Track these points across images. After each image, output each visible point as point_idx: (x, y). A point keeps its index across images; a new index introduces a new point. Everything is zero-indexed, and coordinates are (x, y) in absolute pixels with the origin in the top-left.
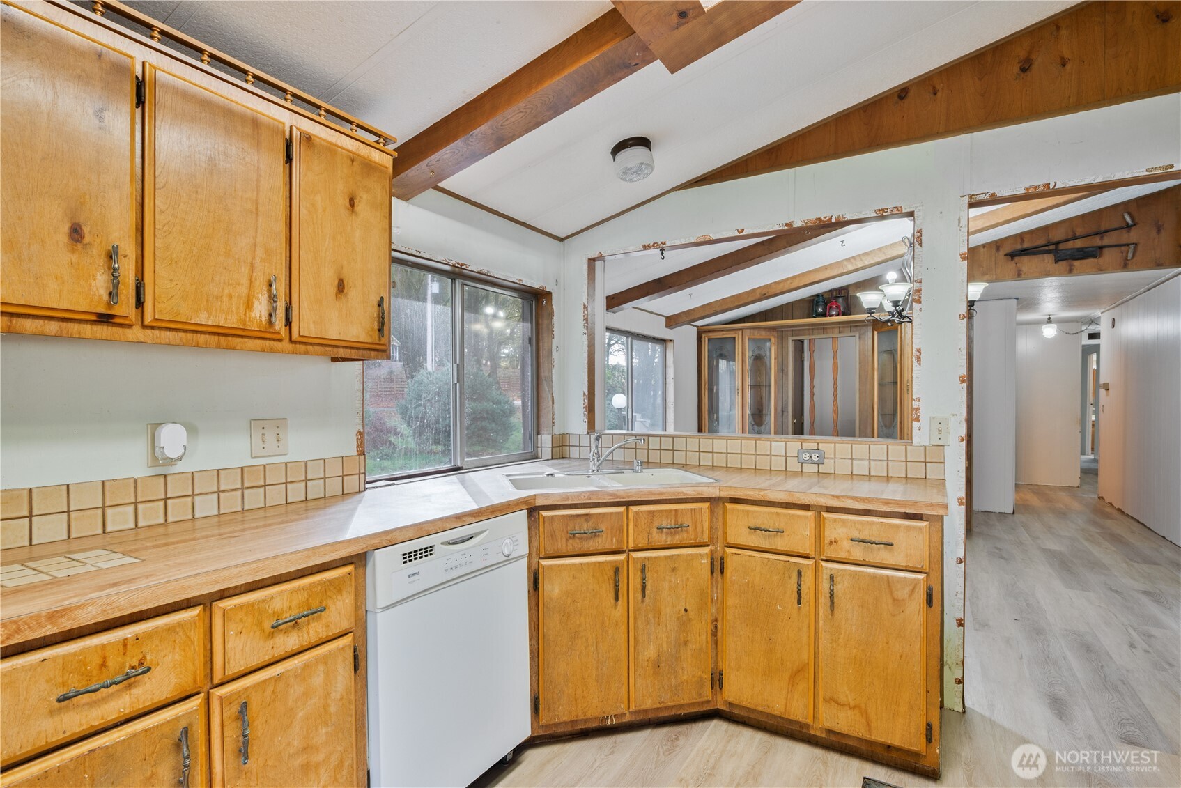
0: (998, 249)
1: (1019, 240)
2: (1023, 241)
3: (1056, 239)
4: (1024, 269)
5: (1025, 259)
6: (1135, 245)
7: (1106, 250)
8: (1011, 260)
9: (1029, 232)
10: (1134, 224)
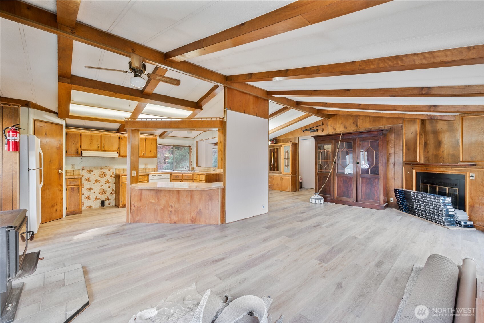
2: (305, 128)
4: (306, 134)
6: (323, 129)
7: (319, 130)
8: (303, 132)
9: (307, 126)
10: (323, 124)
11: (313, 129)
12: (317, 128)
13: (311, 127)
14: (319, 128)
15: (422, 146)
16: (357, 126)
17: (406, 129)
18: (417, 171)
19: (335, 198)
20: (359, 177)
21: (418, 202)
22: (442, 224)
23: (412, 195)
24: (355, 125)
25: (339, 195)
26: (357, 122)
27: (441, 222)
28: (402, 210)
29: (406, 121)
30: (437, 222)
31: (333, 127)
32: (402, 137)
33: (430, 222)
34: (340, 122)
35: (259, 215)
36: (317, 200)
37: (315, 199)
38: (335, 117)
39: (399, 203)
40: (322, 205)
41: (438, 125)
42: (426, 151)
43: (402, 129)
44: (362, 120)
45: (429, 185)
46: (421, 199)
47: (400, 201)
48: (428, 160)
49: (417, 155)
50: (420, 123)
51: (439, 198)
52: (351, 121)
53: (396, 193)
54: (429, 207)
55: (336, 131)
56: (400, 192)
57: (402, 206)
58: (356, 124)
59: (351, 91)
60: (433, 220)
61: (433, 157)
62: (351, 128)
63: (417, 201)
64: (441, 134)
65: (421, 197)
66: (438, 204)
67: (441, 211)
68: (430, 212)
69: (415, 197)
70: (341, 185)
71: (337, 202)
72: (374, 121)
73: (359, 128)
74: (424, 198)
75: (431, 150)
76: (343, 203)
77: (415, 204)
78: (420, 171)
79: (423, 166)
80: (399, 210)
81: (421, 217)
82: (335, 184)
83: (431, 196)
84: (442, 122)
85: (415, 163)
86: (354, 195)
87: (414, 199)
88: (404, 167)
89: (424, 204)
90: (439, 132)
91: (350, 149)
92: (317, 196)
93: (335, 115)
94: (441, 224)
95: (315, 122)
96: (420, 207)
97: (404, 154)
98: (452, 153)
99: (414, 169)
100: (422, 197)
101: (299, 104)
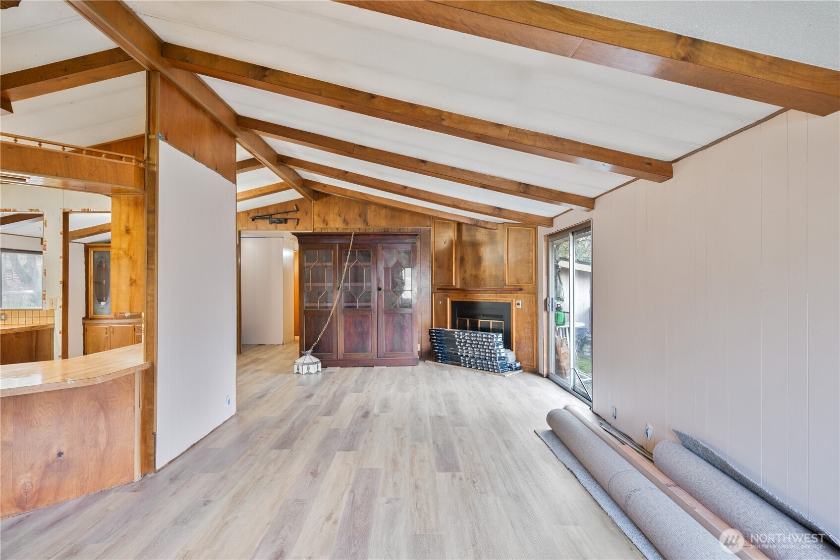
0: (248, 214)
1: (257, 212)
2: (258, 212)
3: (271, 213)
4: (259, 226)
5: (259, 221)
6: (298, 220)
7: (289, 221)
8: (253, 220)
9: (261, 208)
10: (298, 210)
11: (276, 216)
12: (285, 216)
13: (272, 211)
14: (289, 217)
15: (458, 262)
16: (365, 221)
17: (436, 235)
18: (453, 300)
19: (341, 356)
20: (381, 314)
21: (464, 345)
22: (496, 371)
23: (456, 336)
24: (362, 220)
25: (347, 351)
26: (366, 214)
27: (494, 369)
28: (440, 361)
29: (436, 223)
30: (490, 370)
31: (323, 218)
32: (429, 247)
33: (481, 371)
34: (336, 210)
35: (221, 425)
36: (311, 367)
37: (308, 364)
38: (328, 198)
39: (436, 351)
40: (320, 374)
41: (477, 234)
42: (463, 270)
43: (430, 235)
44: (373, 213)
45: (468, 320)
46: (469, 340)
47: (438, 348)
48: (465, 283)
49: (452, 275)
50: (456, 229)
51: (493, 336)
52: (356, 211)
53: (431, 336)
54: (479, 351)
55: (328, 226)
56: (438, 333)
57: (440, 355)
58: (364, 218)
59: (428, 163)
60: (485, 369)
61: (472, 278)
62: (356, 226)
63: (462, 345)
64: (482, 247)
65: (468, 338)
66: (491, 344)
67: (494, 353)
68: (480, 358)
69: (461, 338)
70: (352, 330)
71: (345, 363)
72: (393, 217)
73: (369, 226)
74: (472, 339)
75: (470, 270)
76: (355, 364)
77: (460, 349)
78: (457, 300)
79: (460, 292)
80: (436, 361)
81: (469, 367)
82: (341, 330)
83: (482, 335)
84: (483, 231)
85: (449, 287)
86: (374, 347)
87: (459, 342)
88: (433, 295)
89: (472, 347)
90: (479, 244)
91: (368, 264)
92: (309, 358)
93: (326, 195)
94: (494, 372)
95: (280, 204)
96: (467, 353)
97: (434, 274)
98: (495, 273)
99: (448, 297)
100: (471, 337)
101: (285, 161)
